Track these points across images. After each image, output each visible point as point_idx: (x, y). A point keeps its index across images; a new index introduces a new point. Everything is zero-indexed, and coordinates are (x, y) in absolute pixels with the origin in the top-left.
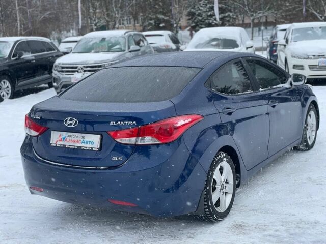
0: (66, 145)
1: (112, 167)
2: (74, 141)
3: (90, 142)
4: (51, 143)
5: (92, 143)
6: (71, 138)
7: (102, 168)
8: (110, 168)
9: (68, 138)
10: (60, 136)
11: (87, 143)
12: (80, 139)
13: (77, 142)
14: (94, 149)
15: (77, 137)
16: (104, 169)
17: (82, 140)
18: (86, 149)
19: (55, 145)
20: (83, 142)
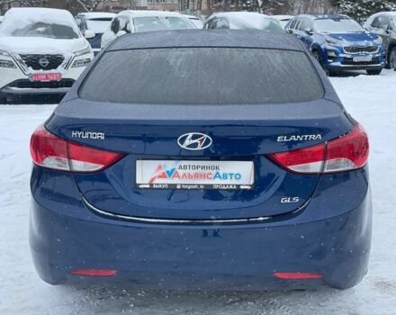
0: (176, 185)
1: (279, 215)
2: (196, 176)
3: (231, 175)
4: (138, 182)
5: (238, 176)
6: (187, 171)
7: (261, 219)
8: (275, 218)
9: (181, 172)
10: (160, 167)
11: (225, 176)
12: (211, 171)
13: (204, 176)
14: (242, 187)
15: (203, 168)
16: (264, 221)
17: (214, 172)
18: (224, 187)
19: (148, 186)
20: (217, 175)
